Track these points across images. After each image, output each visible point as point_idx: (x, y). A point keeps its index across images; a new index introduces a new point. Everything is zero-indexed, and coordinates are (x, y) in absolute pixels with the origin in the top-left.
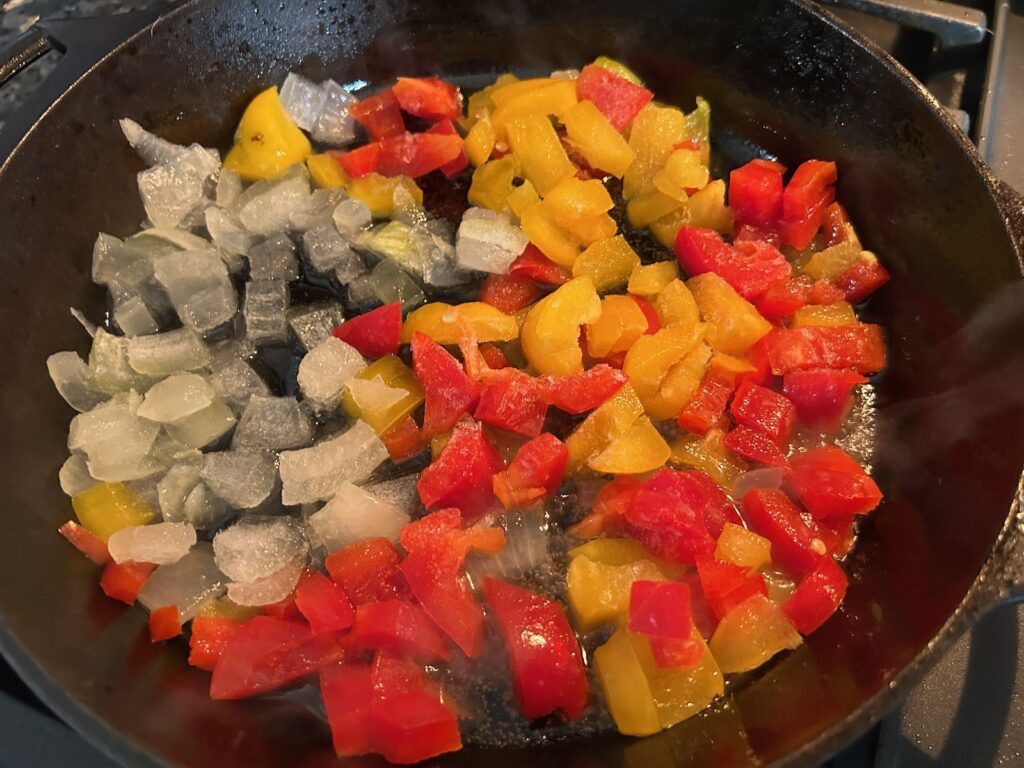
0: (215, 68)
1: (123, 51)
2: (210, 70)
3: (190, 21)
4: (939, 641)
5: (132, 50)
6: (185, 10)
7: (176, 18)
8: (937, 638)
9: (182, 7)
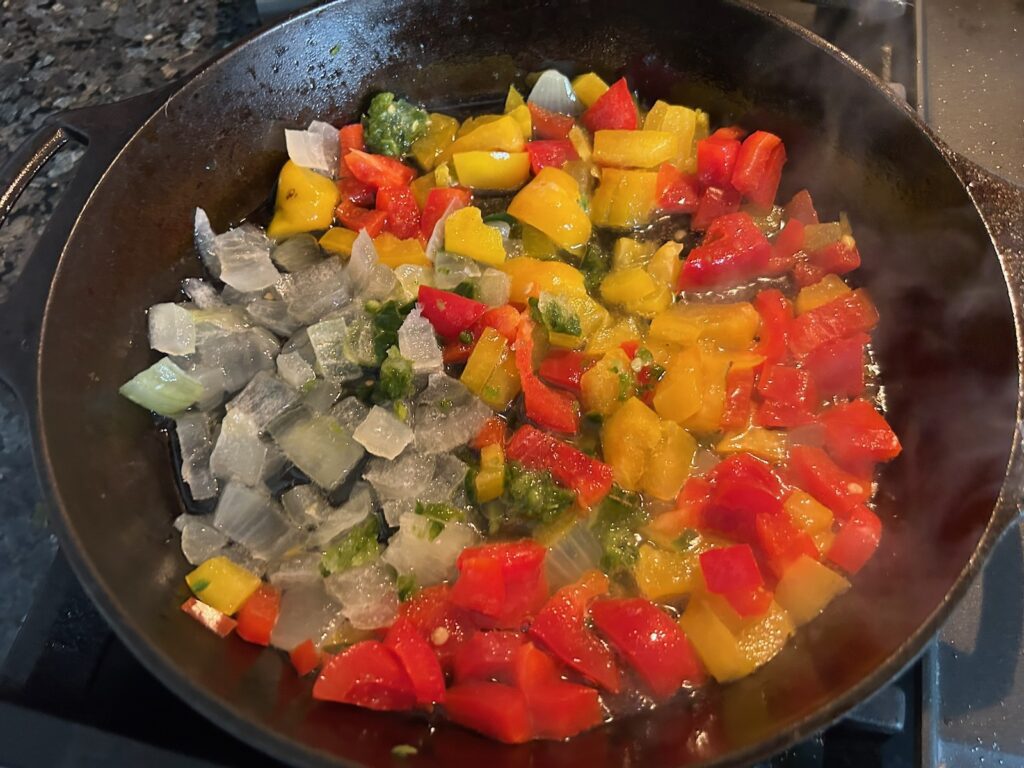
0: (223, 136)
1: (142, 135)
2: (218, 138)
3: (196, 96)
4: (978, 557)
5: (149, 133)
6: (191, 85)
7: (185, 95)
8: (975, 555)
9: (189, 84)
